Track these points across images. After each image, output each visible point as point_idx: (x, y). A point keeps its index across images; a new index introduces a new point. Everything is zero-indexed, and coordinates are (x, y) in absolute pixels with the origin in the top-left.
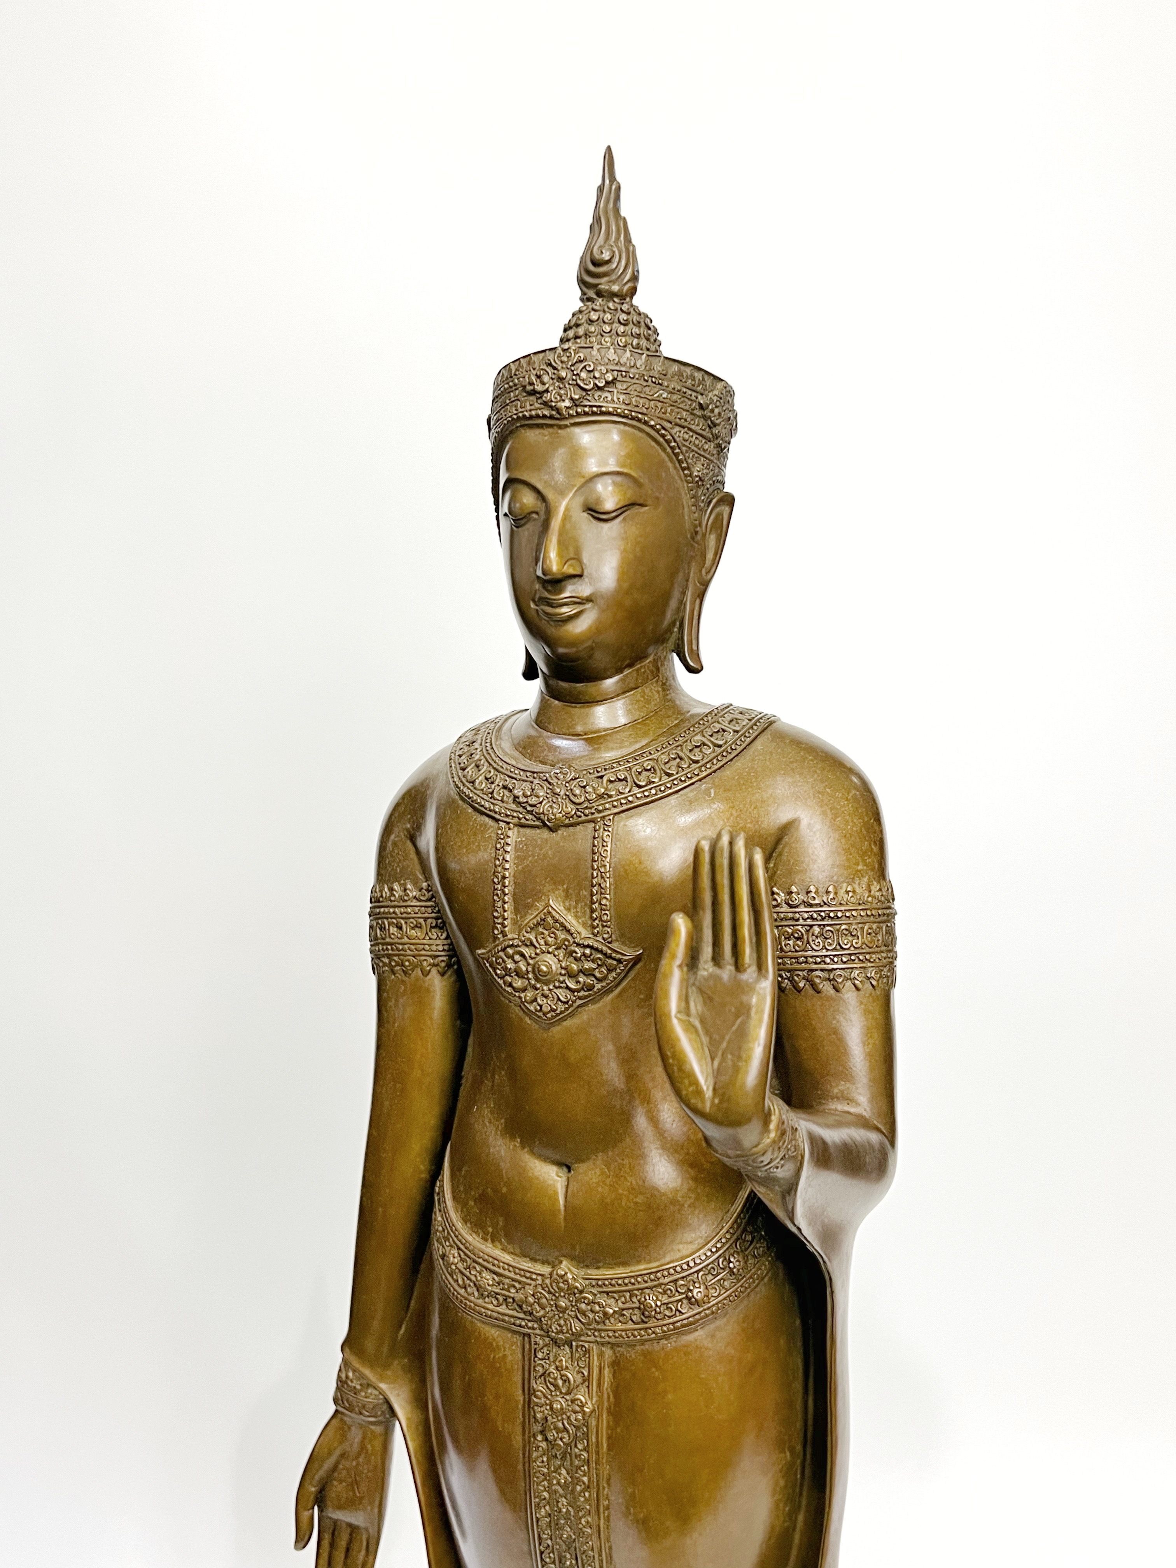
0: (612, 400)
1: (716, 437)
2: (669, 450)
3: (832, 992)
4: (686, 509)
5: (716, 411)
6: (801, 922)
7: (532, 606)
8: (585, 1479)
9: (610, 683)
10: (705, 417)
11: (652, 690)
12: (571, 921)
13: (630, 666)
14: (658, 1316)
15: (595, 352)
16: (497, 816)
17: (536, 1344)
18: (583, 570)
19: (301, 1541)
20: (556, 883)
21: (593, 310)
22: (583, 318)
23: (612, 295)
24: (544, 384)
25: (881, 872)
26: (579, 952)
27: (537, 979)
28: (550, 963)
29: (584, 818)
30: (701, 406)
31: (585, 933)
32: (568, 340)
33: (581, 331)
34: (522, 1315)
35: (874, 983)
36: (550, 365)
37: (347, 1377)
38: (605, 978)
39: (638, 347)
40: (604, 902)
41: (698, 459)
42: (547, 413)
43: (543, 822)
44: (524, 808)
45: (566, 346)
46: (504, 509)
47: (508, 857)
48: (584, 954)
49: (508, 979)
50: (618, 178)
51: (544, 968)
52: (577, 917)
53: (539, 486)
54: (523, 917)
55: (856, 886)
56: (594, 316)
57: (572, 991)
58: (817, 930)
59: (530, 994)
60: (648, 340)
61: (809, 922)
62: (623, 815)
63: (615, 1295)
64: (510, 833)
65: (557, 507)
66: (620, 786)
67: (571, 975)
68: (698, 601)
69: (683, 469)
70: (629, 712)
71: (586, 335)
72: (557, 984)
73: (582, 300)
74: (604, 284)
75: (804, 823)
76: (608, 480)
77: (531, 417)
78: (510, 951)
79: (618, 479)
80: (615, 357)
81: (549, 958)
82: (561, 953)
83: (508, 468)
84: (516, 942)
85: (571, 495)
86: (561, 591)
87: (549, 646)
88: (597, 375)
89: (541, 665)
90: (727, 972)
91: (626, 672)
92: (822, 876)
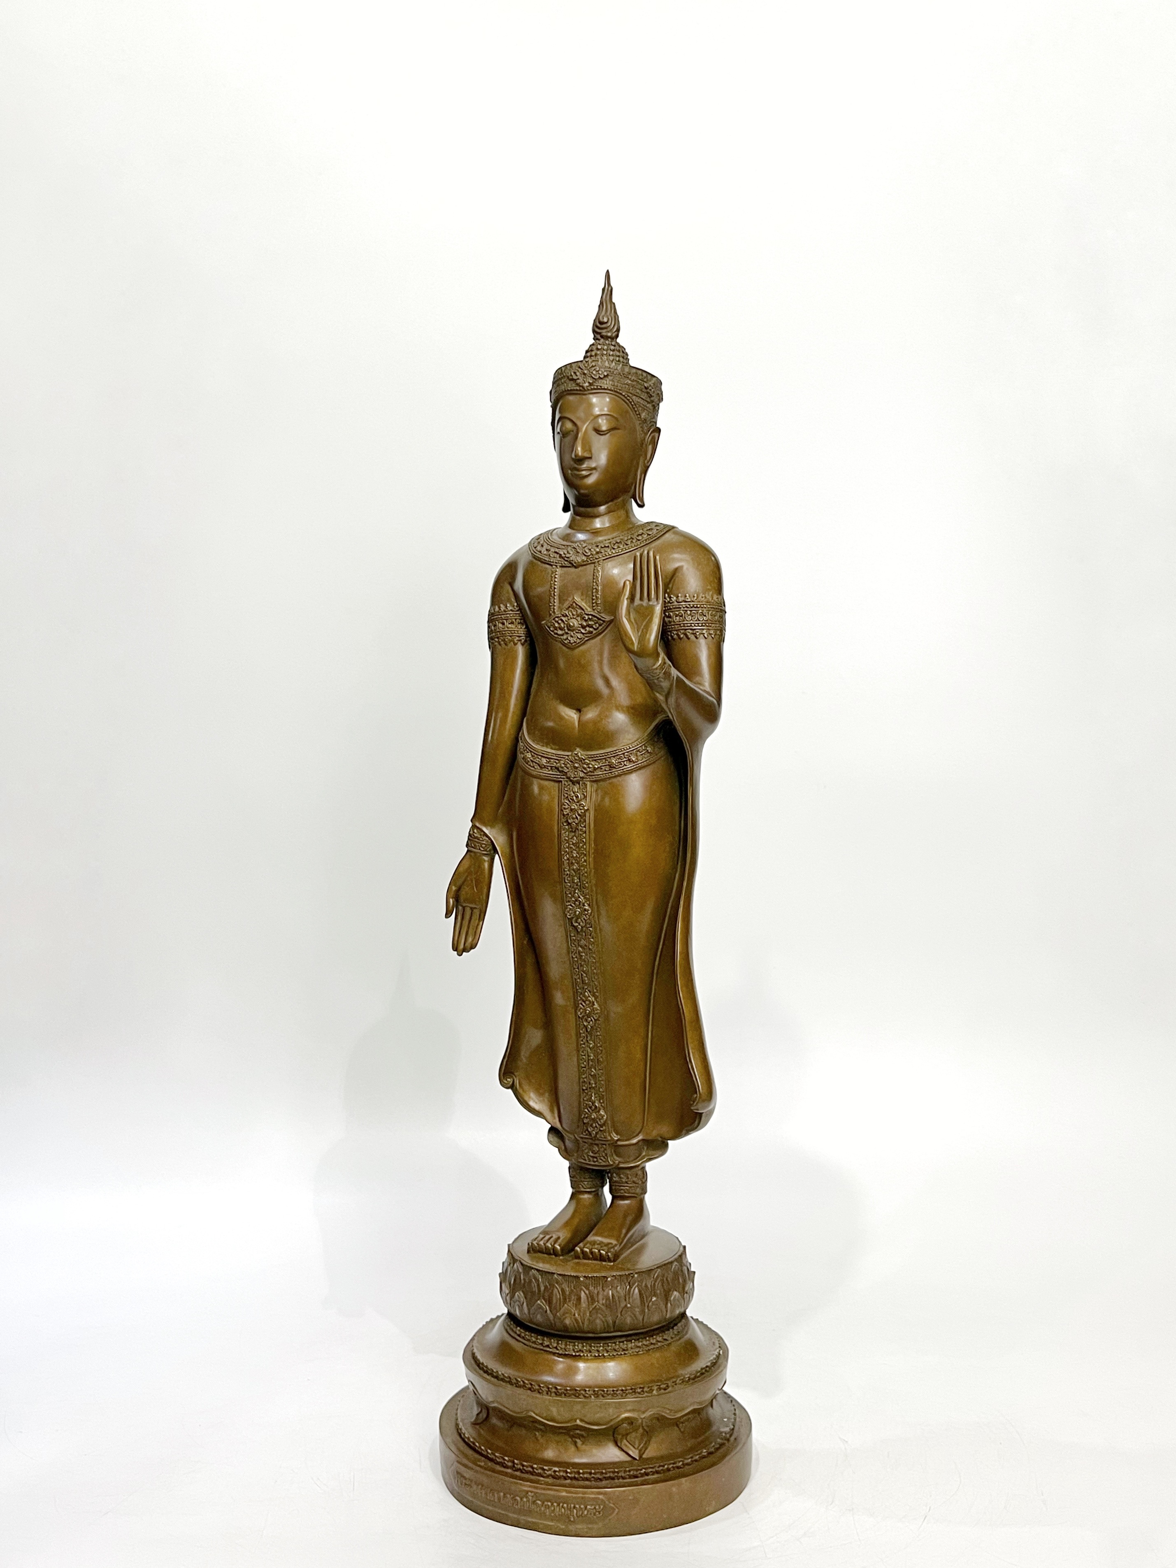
0: (606, 384)
1: (652, 401)
2: (631, 406)
3: (695, 639)
4: (638, 433)
5: (652, 390)
6: (682, 609)
7: (570, 472)
8: (584, 840)
9: (603, 508)
10: (648, 393)
11: (622, 513)
12: (583, 604)
13: (612, 501)
14: (617, 767)
15: (599, 363)
16: (552, 564)
17: (565, 784)
18: (592, 454)
19: (448, 915)
20: (577, 589)
21: (599, 344)
22: (594, 348)
23: (607, 338)
24: (577, 376)
25: (719, 590)
26: (587, 617)
27: (569, 630)
28: (575, 623)
29: (590, 562)
30: (646, 388)
31: (589, 609)
32: (588, 357)
33: (593, 353)
34: (559, 774)
35: (713, 636)
36: (580, 368)
37: (474, 832)
38: (598, 628)
39: (619, 361)
40: (598, 596)
41: (644, 411)
42: (578, 388)
43: (572, 564)
44: (564, 559)
45: (587, 360)
46: (558, 430)
47: (556, 580)
48: (589, 618)
49: (556, 631)
50: (612, 284)
51: (572, 624)
52: (586, 603)
53: (574, 420)
54: (563, 604)
55: (707, 595)
56: (599, 347)
57: (583, 634)
58: (689, 612)
59: (565, 637)
60: (623, 358)
61: (686, 609)
62: (607, 560)
63: (599, 761)
64: (557, 570)
65: (582, 429)
66: (606, 549)
67: (584, 627)
68: (643, 476)
69: (637, 415)
70: (610, 522)
71: (596, 355)
72: (577, 631)
73: (594, 339)
74: (604, 332)
75: (685, 568)
76: (604, 417)
77: (571, 390)
78: (557, 619)
79: (608, 417)
80: (608, 365)
81: (573, 620)
82: (579, 619)
83: (560, 412)
84: (559, 615)
85: (588, 423)
86: (583, 464)
87: (576, 490)
88: (600, 372)
89: (572, 501)
90: (645, 603)
91: (610, 504)
92: (692, 590)
